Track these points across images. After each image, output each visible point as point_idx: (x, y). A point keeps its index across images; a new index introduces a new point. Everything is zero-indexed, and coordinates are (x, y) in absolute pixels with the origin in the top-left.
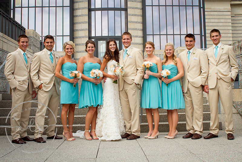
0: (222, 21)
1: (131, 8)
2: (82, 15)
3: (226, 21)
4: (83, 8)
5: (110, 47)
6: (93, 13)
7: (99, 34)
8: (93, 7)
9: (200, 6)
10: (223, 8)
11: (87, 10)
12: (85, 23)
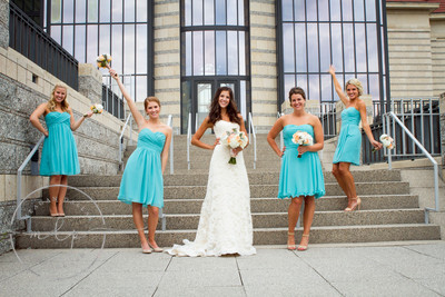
1: (255, 25)
2: (170, 39)
3: (421, 48)
4: (171, 26)
5: (221, 99)
6: (188, 34)
7: (199, 73)
8: (188, 23)
9: (378, 22)
10: (416, 26)
11: (179, 29)
12: (175, 51)
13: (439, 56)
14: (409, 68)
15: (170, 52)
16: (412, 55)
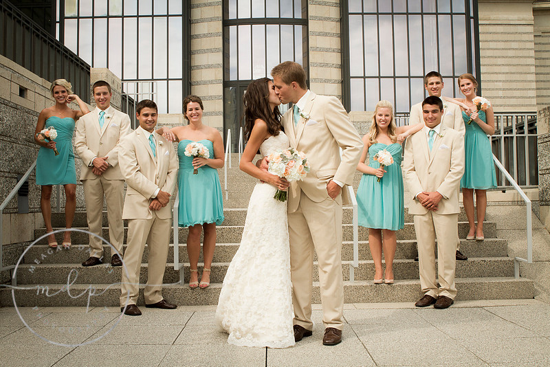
0: (514, 45)
1: (315, 18)
2: (210, 35)
3: (522, 45)
4: (211, 20)
6: (232, 29)
7: (245, 76)
8: (232, 16)
9: (467, 13)
10: (516, 17)
11: (221, 22)
12: (216, 51)
13: (544, 55)
14: (506, 69)
15: (211, 51)
16: (511, 53)
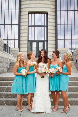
2: (25, 29)
4: (25, 26)
5: (41, 54)
6: (30, 28)
7: (33, 39)
8: (30, 25)
11: (27, 26)
12: (26, 33)
